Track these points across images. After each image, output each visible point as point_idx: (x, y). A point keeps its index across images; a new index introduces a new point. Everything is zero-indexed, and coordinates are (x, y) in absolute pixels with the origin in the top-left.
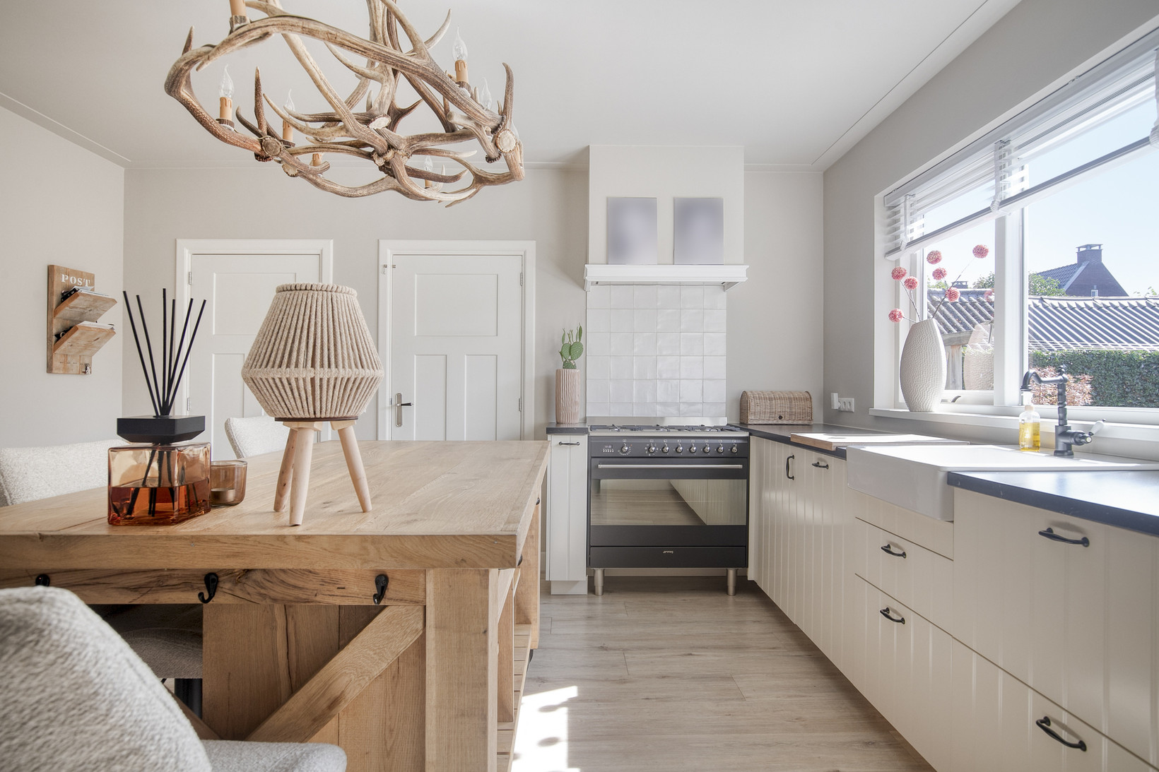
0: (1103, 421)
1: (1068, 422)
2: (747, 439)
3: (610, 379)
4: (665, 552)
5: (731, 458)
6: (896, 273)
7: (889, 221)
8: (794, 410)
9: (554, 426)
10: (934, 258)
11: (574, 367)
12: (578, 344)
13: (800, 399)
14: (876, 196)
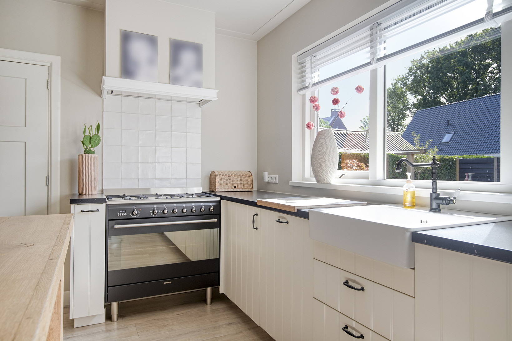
0: (459, 189)
1: (438, 190)
2: (219, 202)
3: (122, 162)
4: (165, 283)
5: (209, 215)
6: (313, 99)
7: (299, 71)
8: (243, 183)
9: (76, 197)
10: (335, 91)
11: (94, 153)
12: (97, 136)
13: (246, 176)
14: (293, 55)
